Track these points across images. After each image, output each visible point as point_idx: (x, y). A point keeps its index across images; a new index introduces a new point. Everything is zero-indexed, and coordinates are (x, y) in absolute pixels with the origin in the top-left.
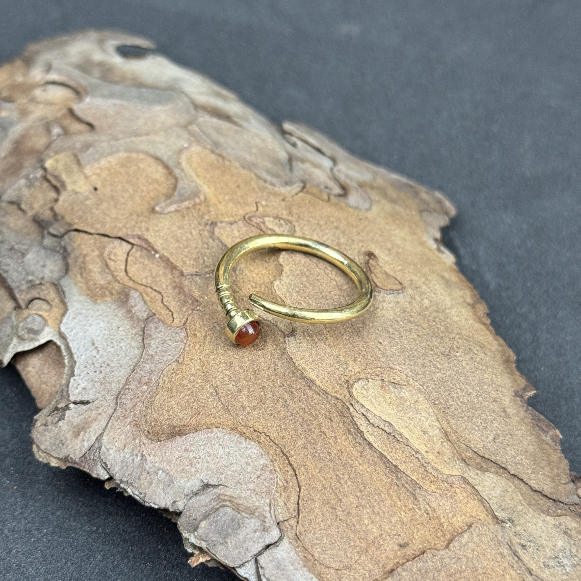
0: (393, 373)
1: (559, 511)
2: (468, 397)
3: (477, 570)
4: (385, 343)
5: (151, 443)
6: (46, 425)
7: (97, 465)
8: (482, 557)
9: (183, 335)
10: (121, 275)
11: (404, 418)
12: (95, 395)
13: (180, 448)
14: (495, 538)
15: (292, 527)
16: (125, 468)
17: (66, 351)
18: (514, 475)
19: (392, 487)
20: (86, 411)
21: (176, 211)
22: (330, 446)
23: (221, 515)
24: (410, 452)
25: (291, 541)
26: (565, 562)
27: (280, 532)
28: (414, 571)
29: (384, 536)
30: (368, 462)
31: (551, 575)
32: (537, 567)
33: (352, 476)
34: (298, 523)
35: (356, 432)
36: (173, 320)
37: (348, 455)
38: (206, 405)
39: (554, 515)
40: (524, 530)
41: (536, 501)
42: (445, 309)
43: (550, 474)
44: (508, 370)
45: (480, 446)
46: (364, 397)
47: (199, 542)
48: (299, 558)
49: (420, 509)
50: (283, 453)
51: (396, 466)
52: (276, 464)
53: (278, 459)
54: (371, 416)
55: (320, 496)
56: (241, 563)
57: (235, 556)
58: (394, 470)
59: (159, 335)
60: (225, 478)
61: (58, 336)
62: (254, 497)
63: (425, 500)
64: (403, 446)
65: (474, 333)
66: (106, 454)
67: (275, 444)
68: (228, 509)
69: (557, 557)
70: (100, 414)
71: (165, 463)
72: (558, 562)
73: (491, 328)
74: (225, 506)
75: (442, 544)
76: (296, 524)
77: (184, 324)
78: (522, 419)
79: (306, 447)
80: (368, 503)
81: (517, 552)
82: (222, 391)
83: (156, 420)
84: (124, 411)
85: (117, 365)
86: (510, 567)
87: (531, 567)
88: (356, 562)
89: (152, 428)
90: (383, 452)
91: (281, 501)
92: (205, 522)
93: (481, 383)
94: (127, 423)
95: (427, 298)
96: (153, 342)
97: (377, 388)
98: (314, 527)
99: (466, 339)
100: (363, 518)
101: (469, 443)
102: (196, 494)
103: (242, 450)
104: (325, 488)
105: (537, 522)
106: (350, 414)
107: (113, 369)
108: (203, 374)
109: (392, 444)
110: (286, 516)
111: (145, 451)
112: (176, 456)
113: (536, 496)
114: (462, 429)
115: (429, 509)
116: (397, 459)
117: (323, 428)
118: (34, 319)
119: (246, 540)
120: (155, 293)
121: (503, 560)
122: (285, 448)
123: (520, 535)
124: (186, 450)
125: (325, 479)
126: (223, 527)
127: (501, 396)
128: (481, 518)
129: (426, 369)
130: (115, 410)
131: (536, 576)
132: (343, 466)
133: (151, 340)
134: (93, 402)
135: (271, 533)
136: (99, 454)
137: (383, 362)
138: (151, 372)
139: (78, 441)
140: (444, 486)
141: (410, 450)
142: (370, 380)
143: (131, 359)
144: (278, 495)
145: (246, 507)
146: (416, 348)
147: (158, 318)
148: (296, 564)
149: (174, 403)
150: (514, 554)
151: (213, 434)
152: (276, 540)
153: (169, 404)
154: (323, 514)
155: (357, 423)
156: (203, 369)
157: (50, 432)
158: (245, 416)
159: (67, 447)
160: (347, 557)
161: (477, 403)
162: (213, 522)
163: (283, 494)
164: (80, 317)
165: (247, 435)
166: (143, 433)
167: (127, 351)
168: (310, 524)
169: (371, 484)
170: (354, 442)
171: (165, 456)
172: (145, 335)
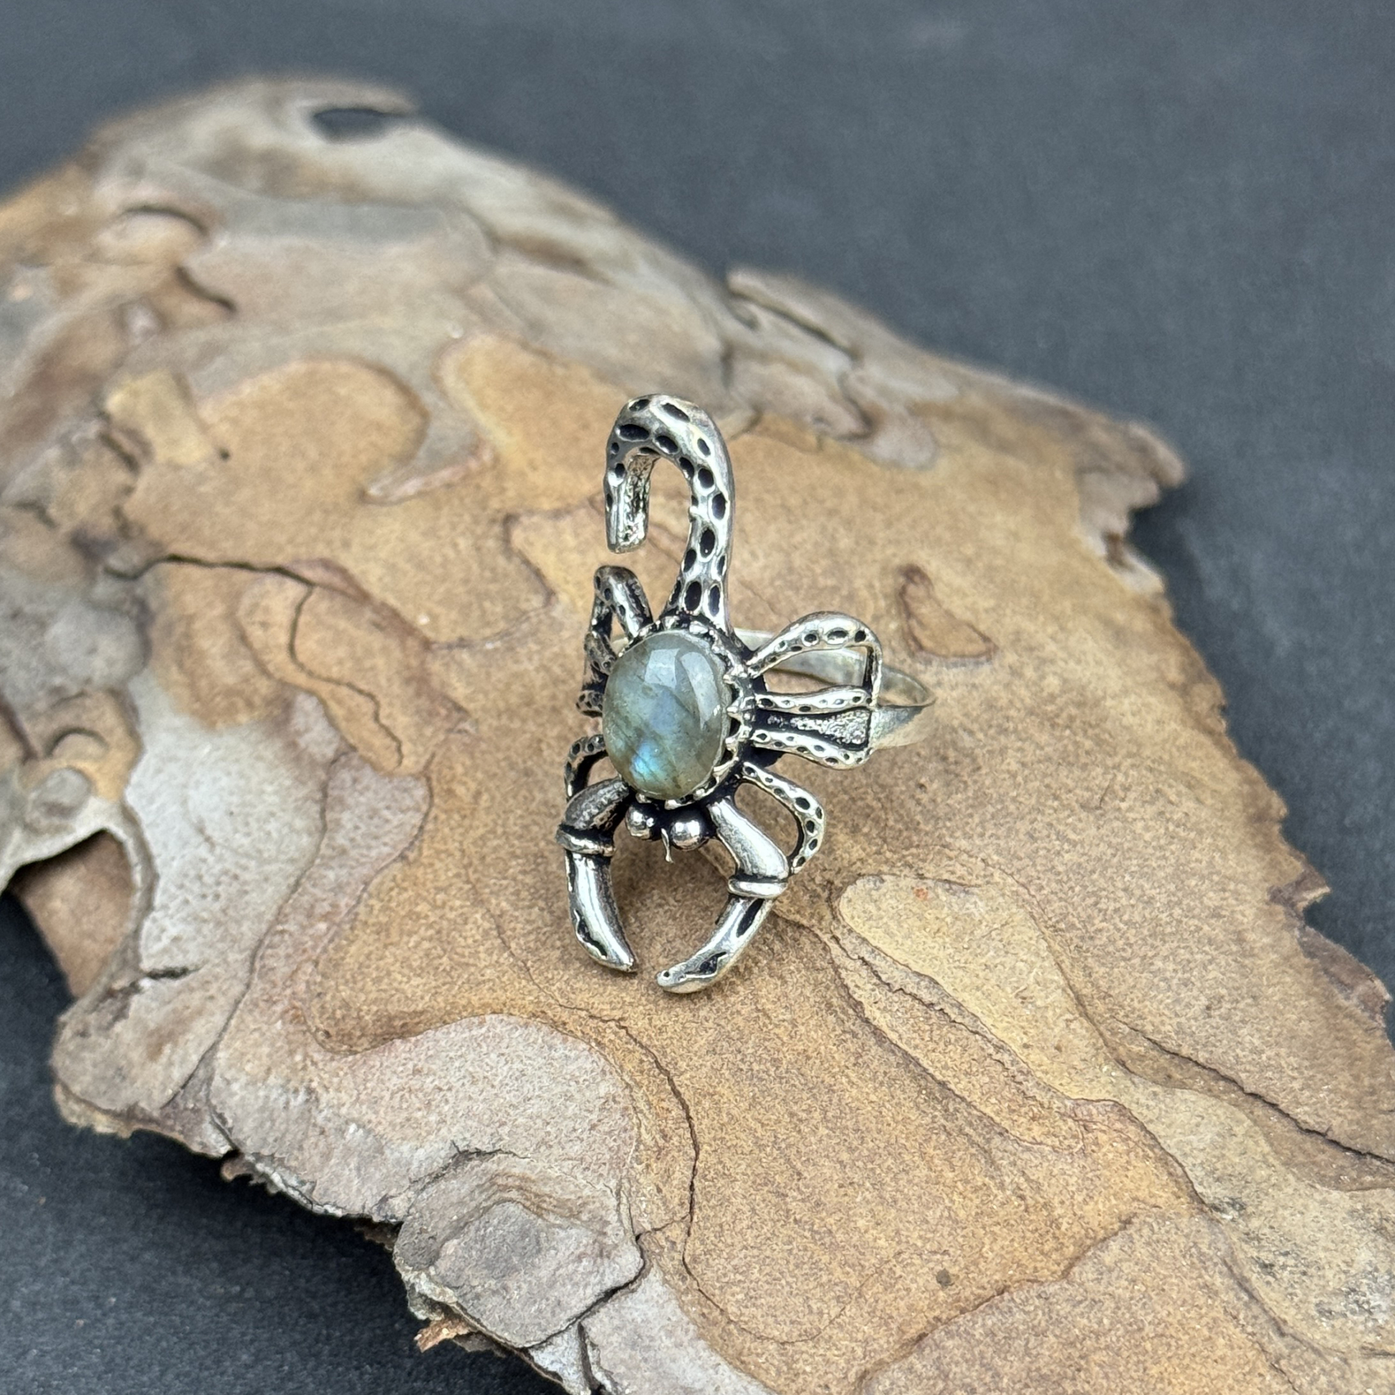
0: (950, 859)
1: (1369, 1178)
2: (1144, 908)
3: (1140, 1330)
4: (935, 786)
5: (332, 1059)
6: (84, 1034)
7: (201, 1121)
8: (1155, 1298)
9: (420, 792)
10: (278, 660)
11: (972, 966)
12: (202, 953)
13: (401, 1069)
14: (1193, 1250)
15: (674, 1243)
16: (268, 1124)
17: (138, 853)
18: (1255, 1095)
19: (934, 1137)
20: (179, 993)
21: (420, 494)
22: (779, 1043)
23: (496, 1221)
24: (983, 1049)
25: (668, 1277)
26: (1376, 1299)
27: (642, 1257)
28: (977, 1336)
29: (903, 1256)
30: (874, 1079)
31: (1334, 1334)
32: (1299, 1317)
33: (830, 1114)
34: (689, 1234)
35: (844, 1004)
36: (400, 762)
37: (822, 1063)
38: (471, 961)
39: (1354, 1187)
40: (1271, 1227)
41: (1309, 1155)
42: (1104, 698)
43: (1352, 1091)
44: (1259, 839)
45: (1169, 1028)
46: (869, 919)
47: (438, 1290)
48: (686, 1319)
49: (1002, 1187)
50: (659, 1066)
51: (943, 1084)
52: (638, 1094)
53: (646, 1082)
54: (883, 964)
55: (749, 1166)
56: (544, 1338)
57: (527, 1321)
58: (937, 1095)
59: (362, 799)
60: (509, 1134)
61: (119, 819)
62: (580, 1176)
63: (1014, 1164)
64: (966, 1033)
65: (1176, 754)
66: (223, 1095)
67: (642, 1046)
68: (511, 1208)
69: (1354, 1290)
70: (212, 998)
71: (364, 1107)
72: (1357, 1302)
73: (1226, 740)
74: (505, 1201)
75: (1055, 1268)
76: (683, 1236)
77: (427, 767)
78: (1287, 959)
79: (718, 1050)
80: (868, 1178)
81: (1247, 1280)
82: (512, 925)
83: (346, 1005)
84: (268, 986)
85: (257, 877)
86: (1229, 1317)
87: (1283, 1316)
88: (831, 1322)
89: (336, 1025)
90: (910, 1051)
91: (647, 1184)
92: (455, 1241)
93: (1180, 873)
94: (277, 1015)
95: (1055, 673)
96: (346, 817)
97: (903, 895)
98: (729, 1241)
99: (1151, 770)
100: (855, 1215)
101: (1139, 1022)
102: (437, 1177)
103: (555, 1063)
104: (761, 1148)
105: (1306, 1207)
106: (832, 962)
107: (247, 888)
108: (467, 887)
109: (936, 1032)
110: (660, 1217)
111: (316, 1079)
112: (392, 1087)
113: (1309, 1144)
114: (1124, 988)
115: (1025, 1185)
116: (946, 1067)
117: (764, 1001)
118: (63, 781)
119: (555, 1282)
120: (360, 699)
121: (1210, 1301)
122: (665, 1055)
123: (1259, 1240)
124: (417, 1071)
125: (763, 1125)
126: (498, 1250)
127: (1234, 902)
128: (1160, 1202)
129: (1039, 844)
130: (248, 986)
131: (1294, 1337)
132: (810, 1089)
133: (342, 812)
134: (197, 969)
135: (617, 1259)
136: (207, 1096)
137: (927, 833)
138: (339, 888)
139: (158, 1067)
140: (1065, 1128)
141: (981, 1043)
142: (885, 877)
143: (292, 861)
144: (640, 1168)
145: (558, 1200)
146: (1015, 794)
147: (361, 757)
148: (679, 1332)
149: (391, 960)
150: (1240, 1285)
151: (484, 1030)
152: (632, 1276)
153: (382, 963)
154: (753, 1210)
155: (848, 982)
156: (467, 875)
157: (93, 1050)
158: (567, 982)
159: (132, 1083)
160: (811, 1312)
161: (1167, 923)
162: (476, 1242)
163: (654, 1165)
164: (173, 768)
165: (570, 1027)
166: (314, 1035)
167: (282, 842)
168: (719, 1235)
169: (879, 1131)
170: (839, 1032)
171: (366, 1088)
172: (329, 800)
